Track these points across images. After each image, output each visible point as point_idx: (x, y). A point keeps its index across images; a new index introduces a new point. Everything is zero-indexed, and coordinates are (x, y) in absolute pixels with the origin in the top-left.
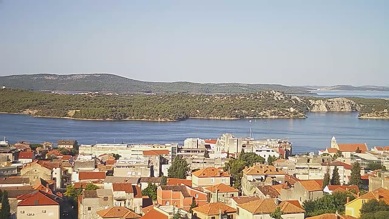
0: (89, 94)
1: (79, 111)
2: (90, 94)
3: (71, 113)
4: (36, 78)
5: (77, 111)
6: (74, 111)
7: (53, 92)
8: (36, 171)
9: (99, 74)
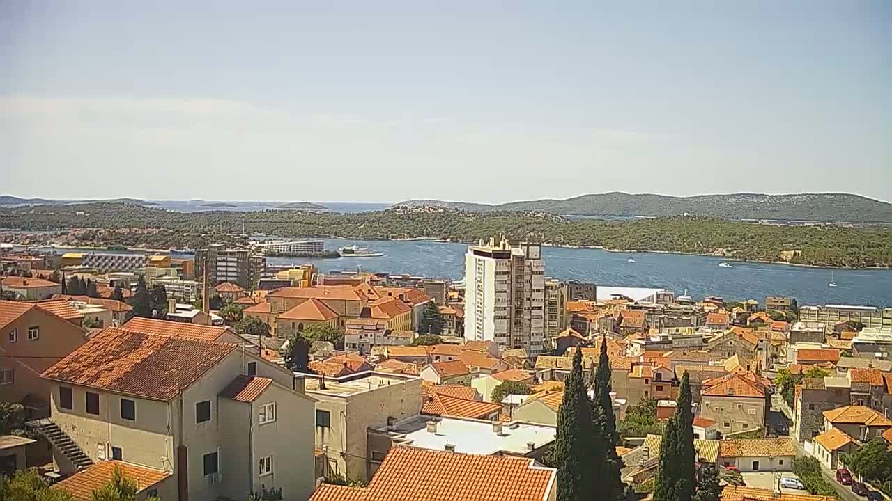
0: (815, 226)
1: (800, 252)
2: (818, 226)
3: (788, 255)
4: (734, 200)
5: (797, 252)
6: (793, 252)
7: (760, 222)
8: (731, 343)
9: (832, 194)
